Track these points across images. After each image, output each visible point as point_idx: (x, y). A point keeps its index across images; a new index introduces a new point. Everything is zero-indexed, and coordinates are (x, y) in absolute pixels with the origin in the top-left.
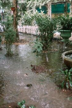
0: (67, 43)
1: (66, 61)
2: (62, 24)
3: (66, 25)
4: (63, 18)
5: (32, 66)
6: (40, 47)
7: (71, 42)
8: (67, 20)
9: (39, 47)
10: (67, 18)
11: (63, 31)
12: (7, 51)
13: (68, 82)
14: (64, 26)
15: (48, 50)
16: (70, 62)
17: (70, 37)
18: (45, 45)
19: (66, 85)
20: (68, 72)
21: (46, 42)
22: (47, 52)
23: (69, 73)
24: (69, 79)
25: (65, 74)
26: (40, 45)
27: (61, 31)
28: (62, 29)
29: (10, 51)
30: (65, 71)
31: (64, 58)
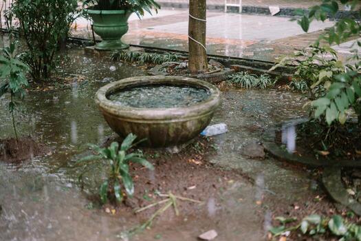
0: (116, 52)
1: (110, 114)
6: (21, 75)
7: (127, 48)
9: (14, 76)
11: (101, 14)
13: (121, 183)
15: (52, 81)
16: (123, 117)
17: (125, 31)
18: (43, 65)
19: (113, 192)
20: (118, 149)
21: (42, 54)
22: (51, 88)
23: (122, 153)
24: (122, 173)
25: (109, 157)
26: (19, 69)
28: (95, 8)
30: (109, 148)
31: (103, 106)
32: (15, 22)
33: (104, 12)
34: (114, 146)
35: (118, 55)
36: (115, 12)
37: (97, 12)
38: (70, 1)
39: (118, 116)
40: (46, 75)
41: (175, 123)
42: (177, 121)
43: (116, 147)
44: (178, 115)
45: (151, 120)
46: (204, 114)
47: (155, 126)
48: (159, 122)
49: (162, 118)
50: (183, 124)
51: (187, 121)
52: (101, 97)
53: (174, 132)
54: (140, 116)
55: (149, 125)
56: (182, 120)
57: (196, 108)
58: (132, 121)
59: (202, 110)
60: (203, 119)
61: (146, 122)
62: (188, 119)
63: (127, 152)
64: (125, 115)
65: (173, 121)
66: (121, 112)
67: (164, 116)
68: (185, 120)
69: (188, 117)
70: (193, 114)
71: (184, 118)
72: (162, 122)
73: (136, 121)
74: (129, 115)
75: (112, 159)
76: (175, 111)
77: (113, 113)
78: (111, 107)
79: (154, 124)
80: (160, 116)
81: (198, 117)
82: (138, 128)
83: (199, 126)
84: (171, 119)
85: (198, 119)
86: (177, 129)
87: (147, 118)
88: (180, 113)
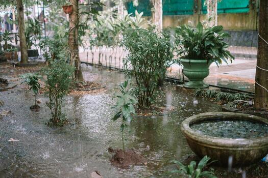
0: (199, 90)
1: (192, 139)
2: (187, 44)
3: (196, 47)
4: (188, 31)
5: (110, 150)
6: (131, 106)
7: (208, 88)
8: (197, 37)
9: (126, 106)
10: (198, 31)
11: (190, 62)
12: (52, 113)
14: (191, 49)
15: (151, 109)
16: (201, 142)
17: (207, 75)
18: (146, 97)
20: (196, 167)
21: (146, 89)
22: (150, 114)
23: (198, 170)
25: (189, 173)
26: (130, 102)
27: (183, 63)
28: (186, 57)
29: (60, 113)
30: (189, 166)
31: (187, 133)
32: (130, 66)
33: (192, 61)
34: (192, 164)
35: (200, 92)
36: (200, 61)
37: (187, 61)
38: (169, 53)
39: (197, 141)
40: (148, 103)
41: (241, 150)
42: (242, 149)
43: (194, 165)
44: (244, 145)
45: (223, 146)
46: (265, 145)
47: (225, 152)
48: (228, 149)
49: (231, 146)
50: (247, 152)
51: (250, 150)
52: (185, 126)
53: (240, 157)
54: (213, 143)
55: (220, 150)
56: (246, 149)
57: (258, 141)
58: (207, 146)
59: (263, 142)
60: (263, 149)
61: (218, 148)
62: (251, 149)
63: (202, 170)
64: (203, 141)
65: (240, 149)
66: (200, 139)
67: (233, 144)
68: (249, 149)
69: (251, 147)
70: (256, 145)
71: (249, 147)
72: (231, 149)
73: (211, 147)
74: (206, 142)
75: (191, 174)
76: (241, 141)
77: (194, 138)
78: (193, 134)
79: (224, 150)
80: (229, 144)
81: (260, 148)
82: (212, 151)
83: (260, 154)
84: (238, 147)
85: (259, 149)
86: (242, 155)
87: (220, 145)
88: (245, 143)
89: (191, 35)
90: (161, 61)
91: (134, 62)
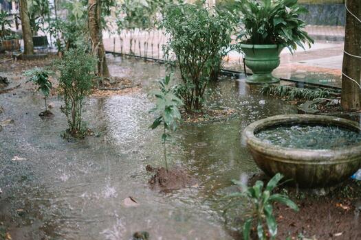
0: (267, 86)
1: (258, 152)
2: (249, 23)
3: (261, 28)
4: (251, 5)
5: (149, 168)
6: (175, 109)
7: (278, 82)
9: (168, 109)
10: (264, 5)
11: (253, 48)
12: (69, 122)
13: (264, 222)
14: (255, 30)
15: (202, 113)
16: (270, 156)
17: (277, 65)
18: (195, 97)
19: (256, 231)
20: (264, 188)
21: (194, 86)
22: (201, 119)
23: (267, 193)
24: (266, 213)
25: (254, 196)
26: (173, 103)
27: (244, 49)
28: (248, 42)
29: (79, 121)
30: (254, 187)
31: (251, 144)
32: (172, 56)
33: (257, 46)
34: (259, 184)
35: (268, 89)
36: (267, 46)
37: (250, 46)
38: (224, 36)
39: (265, 154)
40: (198, 105)
41: (324, 165)
42: (325, 163)
43: (261, 186)
44: (328, 157)
45: (299, 160)
46: (355, 157)
47: (302, 167)
48: (306, 163)
49: (310, 159)
50: (332, 167)
51: (335, 165)
52: (248, 134)
53: (322, 175)
54: (287, 155)
55: (296, 165)
56: (331, 163)
57: (347, 151)
58: (279, 160)
59: (353, 153)
60: (353, 163)
61: (292, 162)
62: (337, 162)
63: (272, 193)
64: (272, 153)
65: (322, 163)
66: (269, 151)
67: (312, 157)
68: (334, 163)
69: (337, 160)
70: (344, 157)
71: (333, 161)
72: (310, 163)
73: (283, 161)
74: (276, 154)
75: (257, 198)
76: (324, 153)
77: (261, 151)
78: (259, 145)
79: (301, 165)
80: (308, 157)
81: (348, 161)
82: (285, 167)
83: (349, 170)
84: (319, 161)
85: (348, 163)
86: (325, 172)
87: (295, 158)
88: (329, 155)
89: (254, 10)
90: (214, 47)
91: (178, 49)
